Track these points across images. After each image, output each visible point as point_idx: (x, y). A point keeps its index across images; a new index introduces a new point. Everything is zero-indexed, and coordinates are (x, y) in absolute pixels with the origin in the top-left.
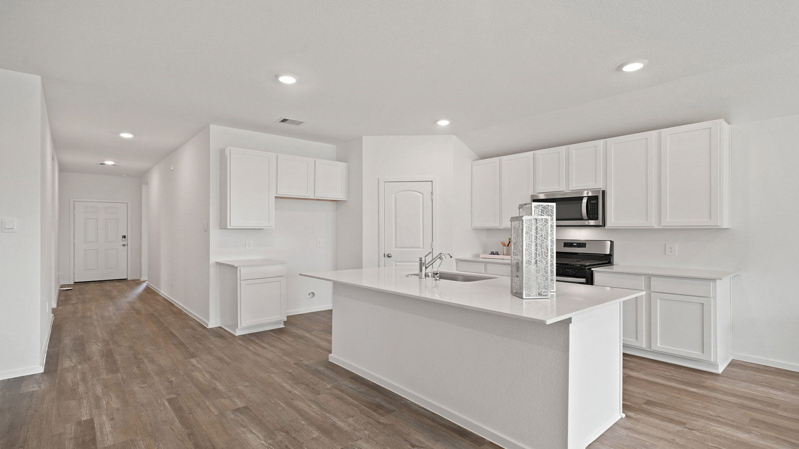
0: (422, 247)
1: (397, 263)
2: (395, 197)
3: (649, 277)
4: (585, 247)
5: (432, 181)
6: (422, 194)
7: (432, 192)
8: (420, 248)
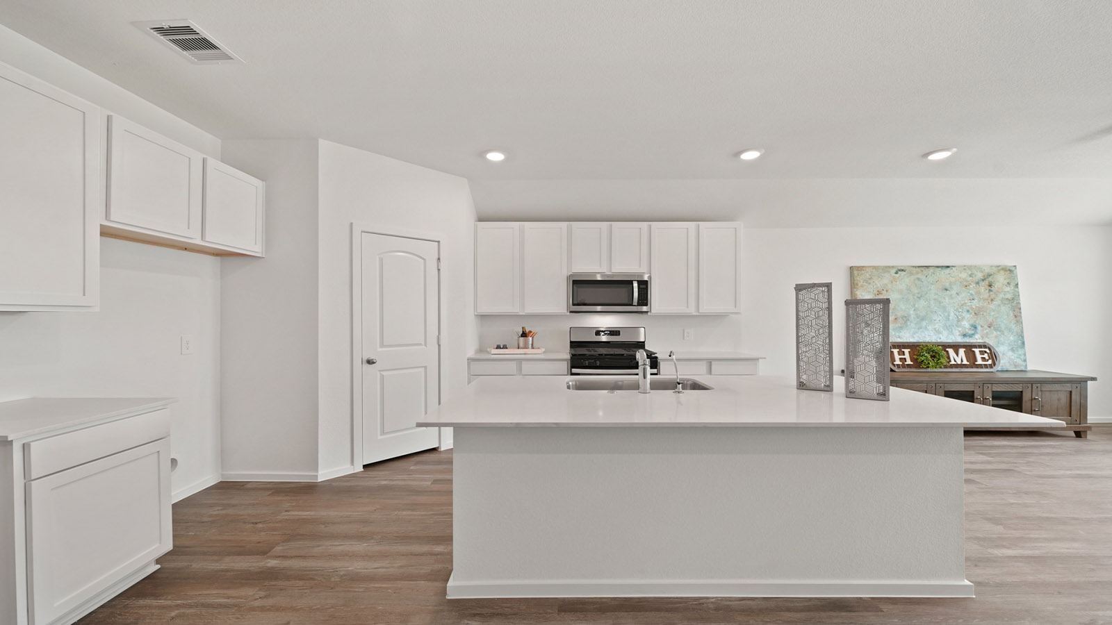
0: (423, 343)
1: (384, 373)
2: (381, 260)
3: (710, 362)
4: (619, 335)
5: (439, 242)
6: (424, 259)
7: (439, 259)
8: (421, 344)
